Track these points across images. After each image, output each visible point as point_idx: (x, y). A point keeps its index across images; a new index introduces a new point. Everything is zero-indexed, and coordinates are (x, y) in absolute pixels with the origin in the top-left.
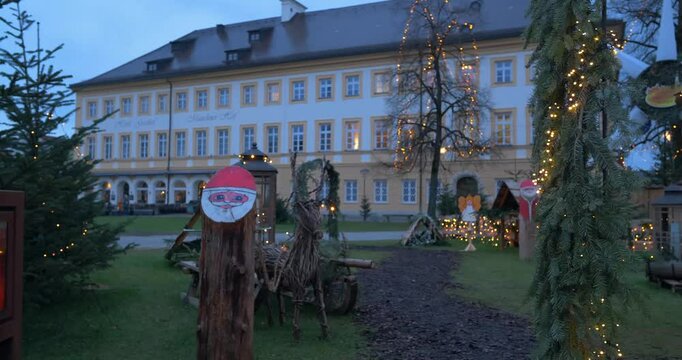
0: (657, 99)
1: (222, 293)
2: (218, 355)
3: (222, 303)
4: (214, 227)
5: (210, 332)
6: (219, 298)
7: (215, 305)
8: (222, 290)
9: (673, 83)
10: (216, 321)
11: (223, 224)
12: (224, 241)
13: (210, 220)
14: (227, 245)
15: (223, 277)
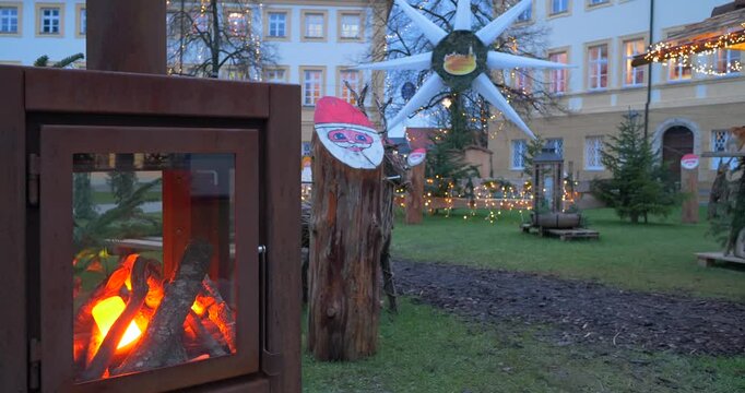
0: (452, 66)
1: (362, 262)
2: (358, 344)
3: (362, 275)
4: (351, 174)
5: (350, 315)
6: (359, 269)
7: (354, 278)
8: (363, 258)
9: (467, 53)
10: (356, 300)
11: (363, 171)
12: (364, 194)
13: (346, 166)
14: (367, 198)
15: (365, 241)
